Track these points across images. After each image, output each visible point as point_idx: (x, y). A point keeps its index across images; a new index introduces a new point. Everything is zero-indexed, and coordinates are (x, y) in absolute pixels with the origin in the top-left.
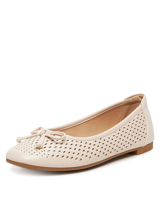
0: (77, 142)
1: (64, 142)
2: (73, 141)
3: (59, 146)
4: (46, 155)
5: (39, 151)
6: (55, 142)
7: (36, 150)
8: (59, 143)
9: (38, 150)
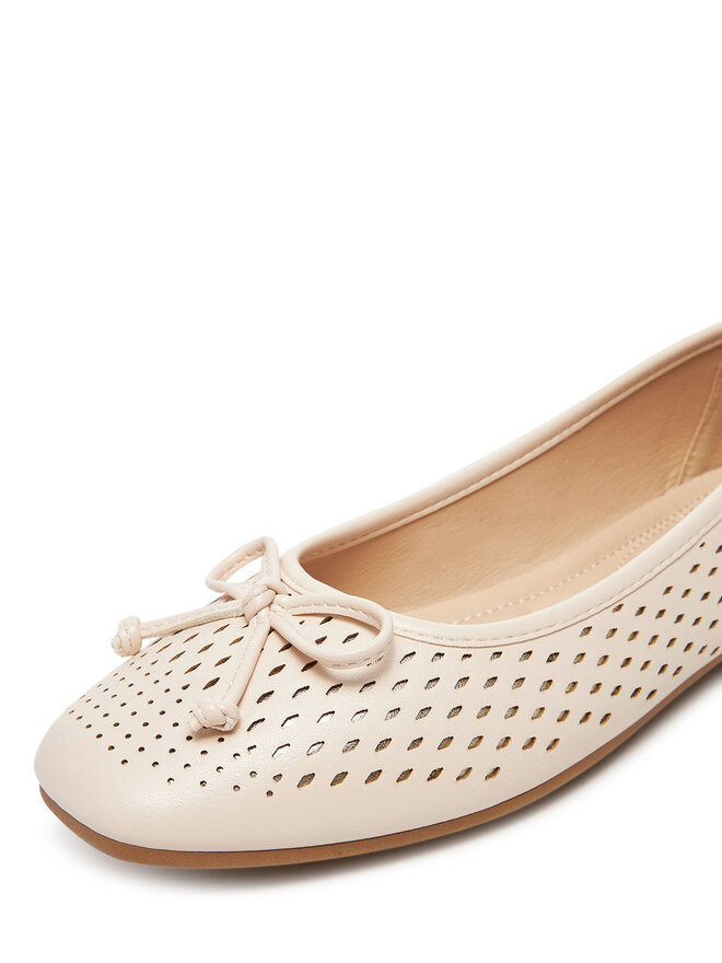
0: (466, 656)
1: (382, 671)
2: (440, 655)
3: (347, 700)
4: (264, 781)
5: (219, 751)
6: (324, 674)
7: (196, 746)
8: (352, 682)
9: (211, 744)
